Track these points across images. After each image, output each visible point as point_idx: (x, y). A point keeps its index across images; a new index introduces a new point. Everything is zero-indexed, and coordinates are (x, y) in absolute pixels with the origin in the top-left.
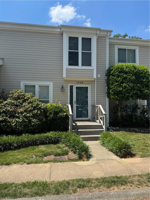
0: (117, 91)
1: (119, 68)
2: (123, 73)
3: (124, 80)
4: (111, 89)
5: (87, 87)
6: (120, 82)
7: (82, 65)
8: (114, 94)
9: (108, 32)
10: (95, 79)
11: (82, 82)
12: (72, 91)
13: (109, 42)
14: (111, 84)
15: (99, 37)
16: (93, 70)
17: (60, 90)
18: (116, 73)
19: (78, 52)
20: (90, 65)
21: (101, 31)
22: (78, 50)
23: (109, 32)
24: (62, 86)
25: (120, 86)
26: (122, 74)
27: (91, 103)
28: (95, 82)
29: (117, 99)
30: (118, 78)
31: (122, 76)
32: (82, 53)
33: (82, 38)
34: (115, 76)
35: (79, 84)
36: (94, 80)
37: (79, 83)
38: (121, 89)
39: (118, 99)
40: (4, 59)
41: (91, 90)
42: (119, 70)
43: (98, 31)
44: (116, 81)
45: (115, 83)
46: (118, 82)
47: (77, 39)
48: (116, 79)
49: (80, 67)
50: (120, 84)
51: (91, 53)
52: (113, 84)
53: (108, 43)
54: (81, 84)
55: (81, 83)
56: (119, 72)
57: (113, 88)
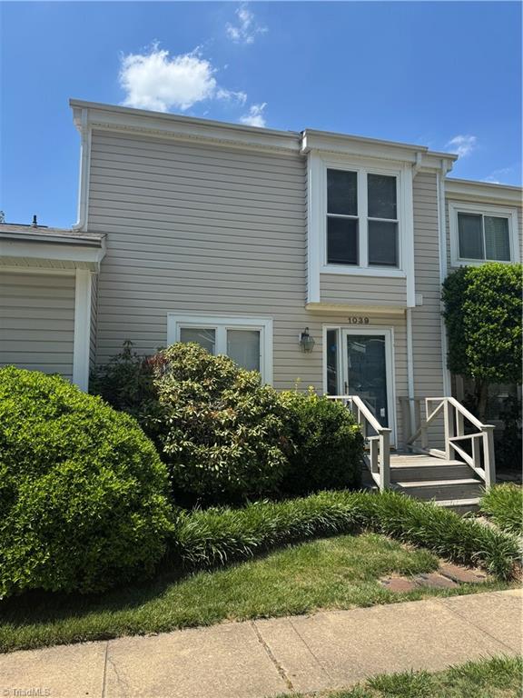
0: (494, 352)
1: (495, 278)
2: (509, 292)
3: (515, 316)
4: (473, 344)
5: (383, 337)
6: (502, 321)
7: (371, 263)
8: (483, 361)
9: (442, 161)
10: (406, 311)
11: (365, 321)
12: (333, 349)
13: (446, 192)
14: (469, 329)
15: (419, 174)
16: (405, 279)
17: (297, 347)
18: (487, 291)
19: (356, 221)
20: (393, 262)
21: (429, 156)
22: (356, 215)
23: (445, 162)
24: (303, 331)
25: (504, 335)
26: (508, 297)
27: (397, 390)
28: (406, 319)
29: (494, 376)
30: (495, 308)
31: (506, 301)
32: (370, 223)
33: (369, 175)
34: (482, 302)
35: (358, 326)
36: (403, 312)
37: (355, 323)
38: (509, 344)
39: (498, 377)
40: (111, 237)
41: (395, 346)
42: (494, 284)
43: (419, 155)
44: (489, 320)
45: (483, 326)
46: (497, 320)
47: (353, 176)
48: (486, 312)
49: (363, 268)
50: (504, 330)
51: (396, 224)
52: (479, 328)
53: (443, 196)
54: (362, 326)
55: (361, 322)
56: (494, 290)
57: (478, 340)
